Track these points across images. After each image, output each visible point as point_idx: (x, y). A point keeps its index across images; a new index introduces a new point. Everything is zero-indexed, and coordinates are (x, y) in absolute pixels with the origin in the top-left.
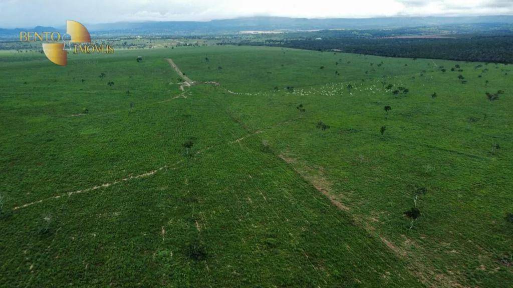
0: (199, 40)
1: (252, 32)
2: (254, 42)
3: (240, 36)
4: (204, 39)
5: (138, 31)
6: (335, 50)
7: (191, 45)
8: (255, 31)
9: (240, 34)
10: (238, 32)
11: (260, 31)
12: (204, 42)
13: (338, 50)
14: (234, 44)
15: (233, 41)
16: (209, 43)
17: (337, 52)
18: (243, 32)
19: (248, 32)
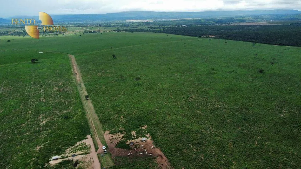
0: (100, 28)
1: (134, 21)
2: (140, 29)
3: (128, 24)
4: (104, 26)
5: (60, 21)
6: (210, 36)
7: (95, 32)
8: (136, 20)
9: (126, 22)
10: (125, 20)
11: (139, 20)
12: (104, 29)
13: (213, 36)
14: (127, 30)
15: (125, 28)
16: (108, 30)
17: (212, 38)
18: (128, 21)
19: (131, 21)
